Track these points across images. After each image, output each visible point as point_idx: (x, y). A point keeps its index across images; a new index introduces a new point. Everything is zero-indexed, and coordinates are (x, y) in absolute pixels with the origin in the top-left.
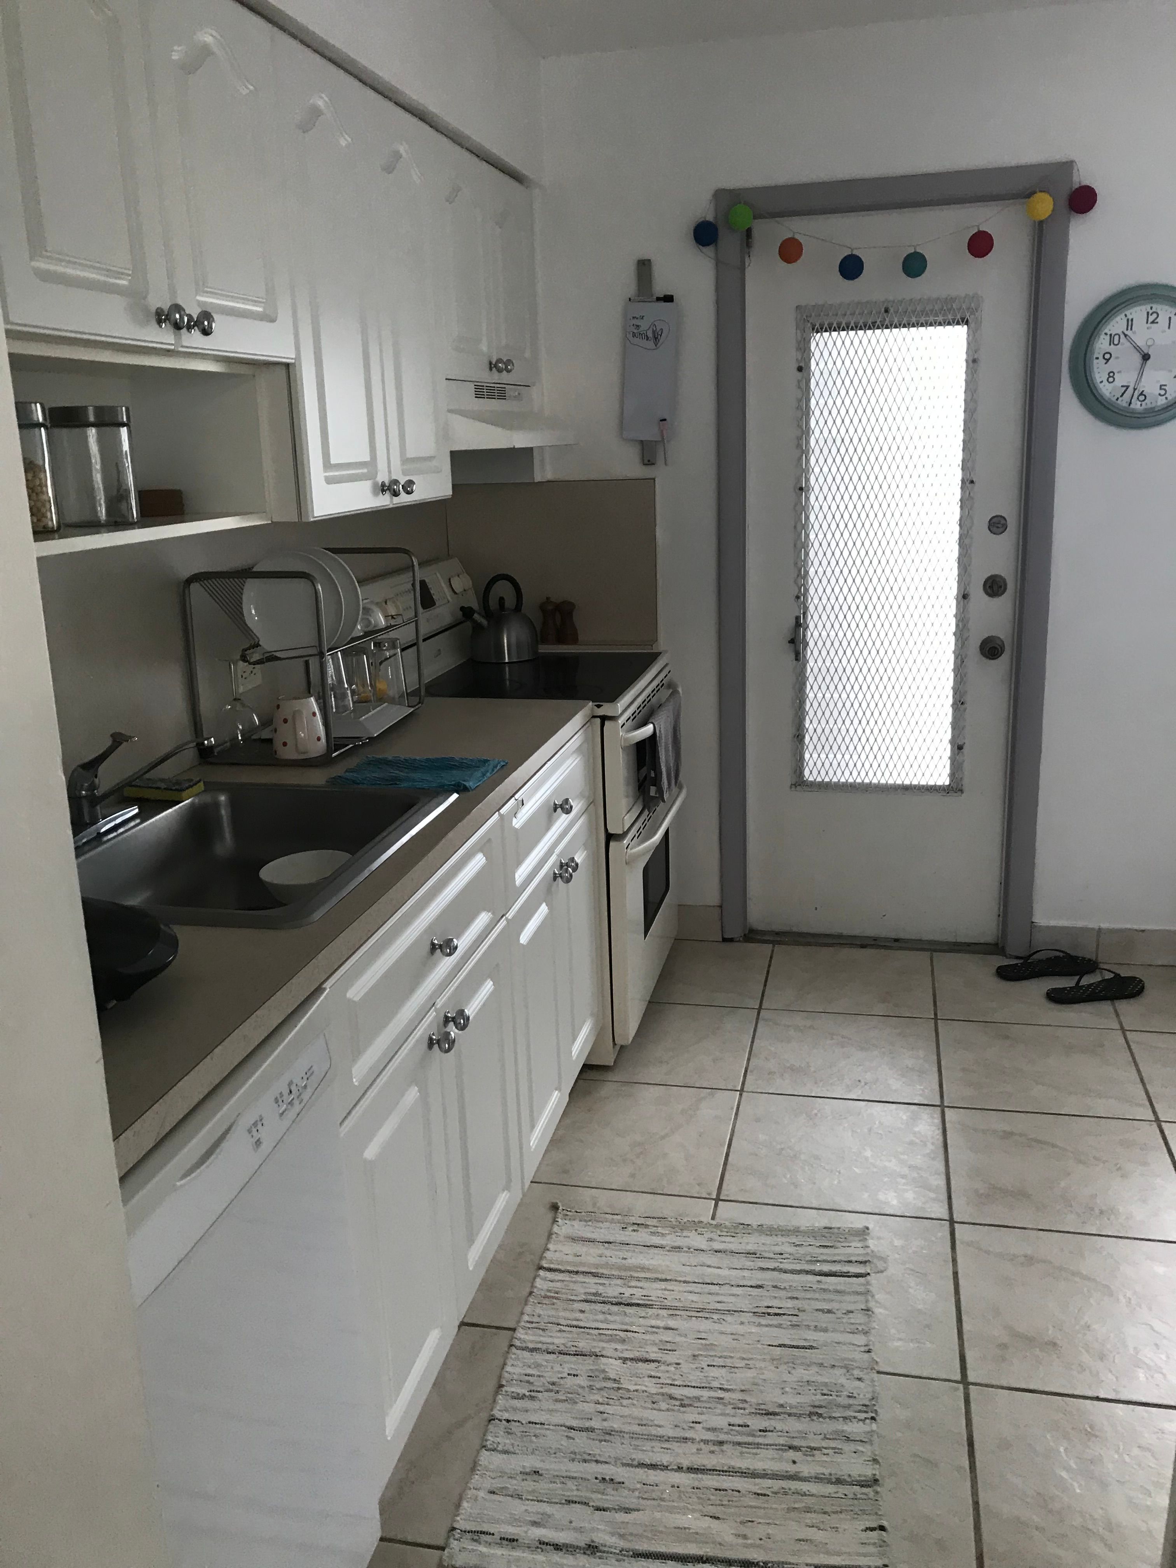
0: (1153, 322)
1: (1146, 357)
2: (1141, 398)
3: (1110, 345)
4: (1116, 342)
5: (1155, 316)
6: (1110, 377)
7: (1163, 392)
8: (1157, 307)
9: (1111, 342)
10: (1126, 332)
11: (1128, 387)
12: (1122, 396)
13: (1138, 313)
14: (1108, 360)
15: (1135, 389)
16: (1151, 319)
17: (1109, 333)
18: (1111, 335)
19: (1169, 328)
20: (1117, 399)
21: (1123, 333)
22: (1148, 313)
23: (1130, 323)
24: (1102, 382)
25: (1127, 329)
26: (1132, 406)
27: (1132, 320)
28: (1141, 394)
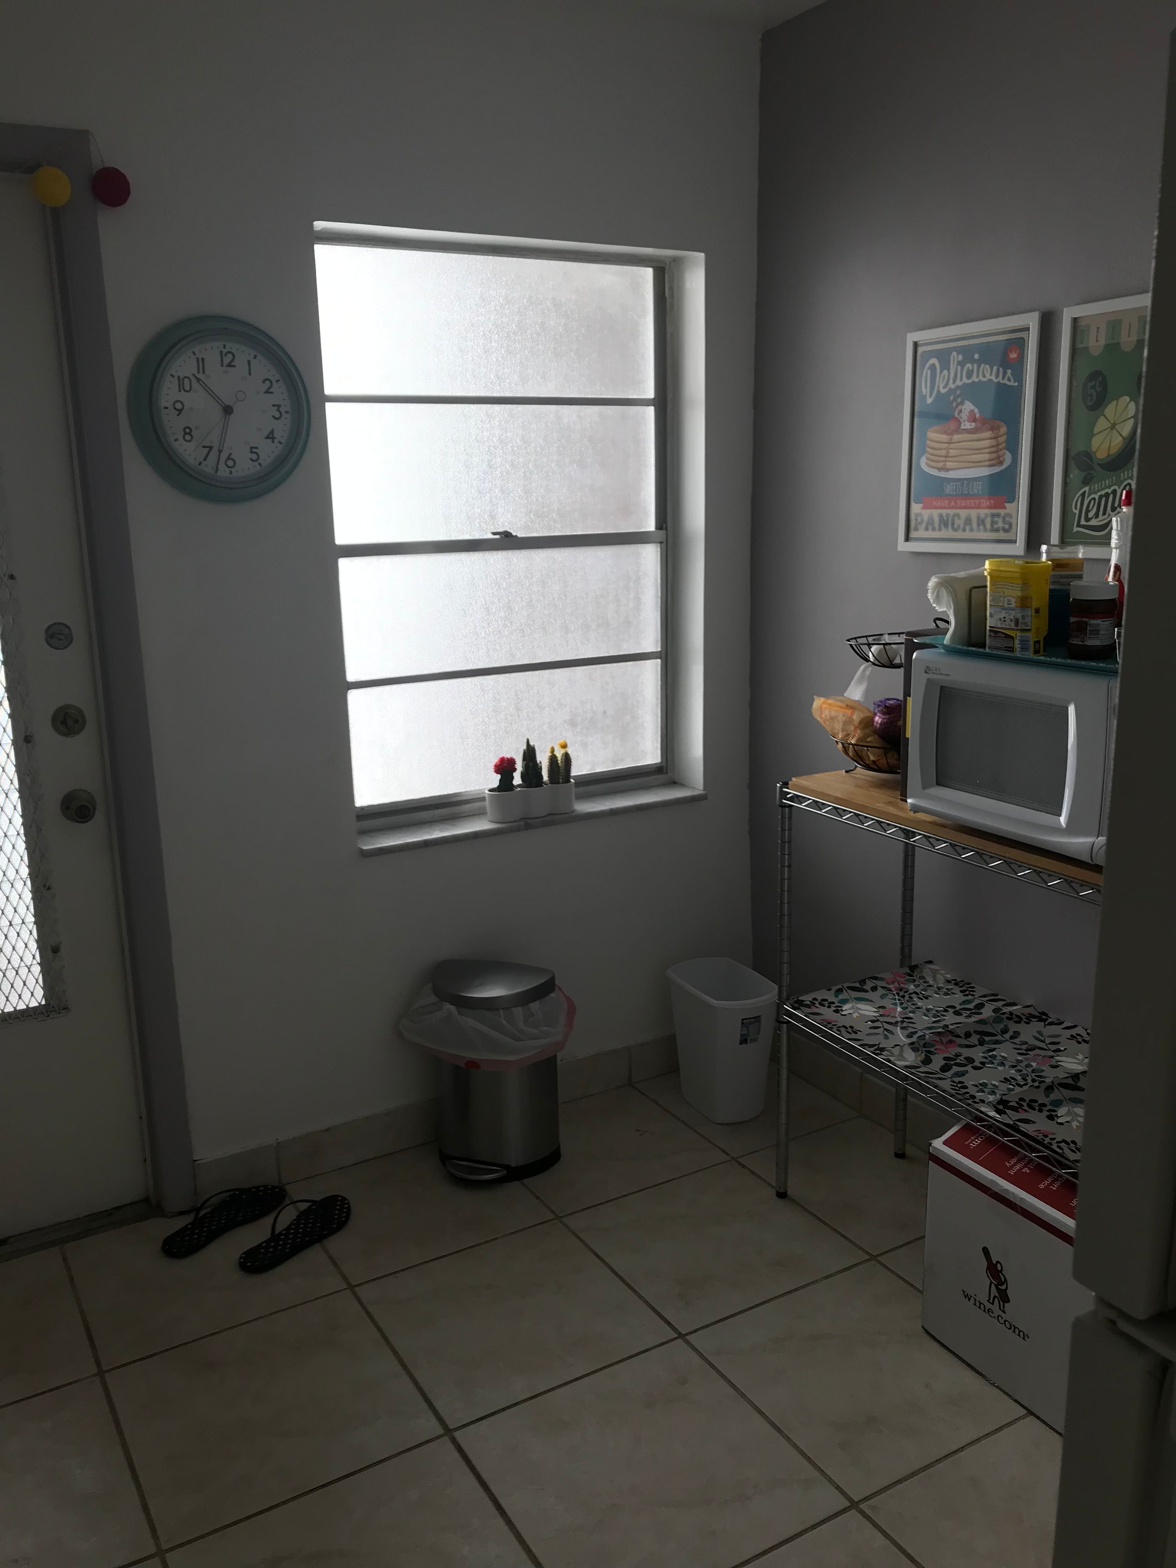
0: (229, 365)
1: (228, 410)
2: (230, 463)
3: (180, 391)
4: (187, 388)
5: (230, 356)
6: (186, 433)
7: (254, 457)
8: (231, 346)
9: (181, 387)
10: (199, 376)
11: (211, 448)
12: (205, 459)
13: (210, 351)
14: (180, 411)
15: (220, 451)
16: (227, 359)
17: (176, 375)
18: (179, 378)
19: (250, 374)
20: (200, 464)
21: (194, 375)
22: (221, 352)
23: (201, 363)
24: (176, 440)
25: (199, 372)
26: (219, 473)
27: (203, 359)
28: (229, 458)
